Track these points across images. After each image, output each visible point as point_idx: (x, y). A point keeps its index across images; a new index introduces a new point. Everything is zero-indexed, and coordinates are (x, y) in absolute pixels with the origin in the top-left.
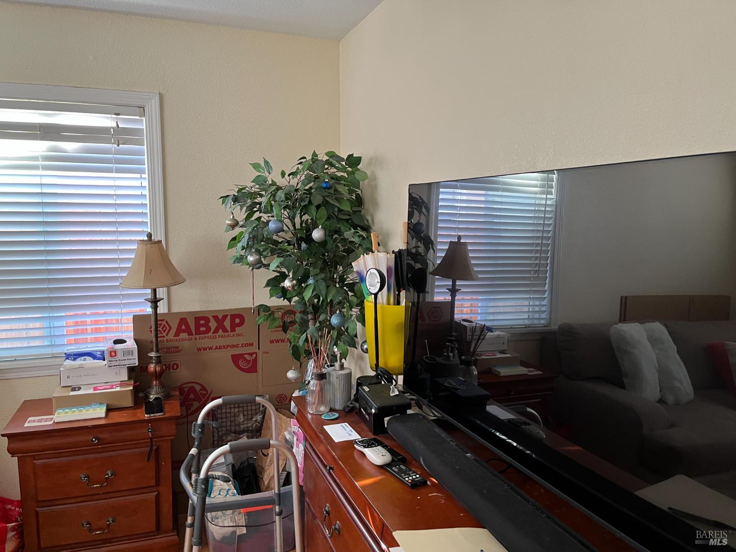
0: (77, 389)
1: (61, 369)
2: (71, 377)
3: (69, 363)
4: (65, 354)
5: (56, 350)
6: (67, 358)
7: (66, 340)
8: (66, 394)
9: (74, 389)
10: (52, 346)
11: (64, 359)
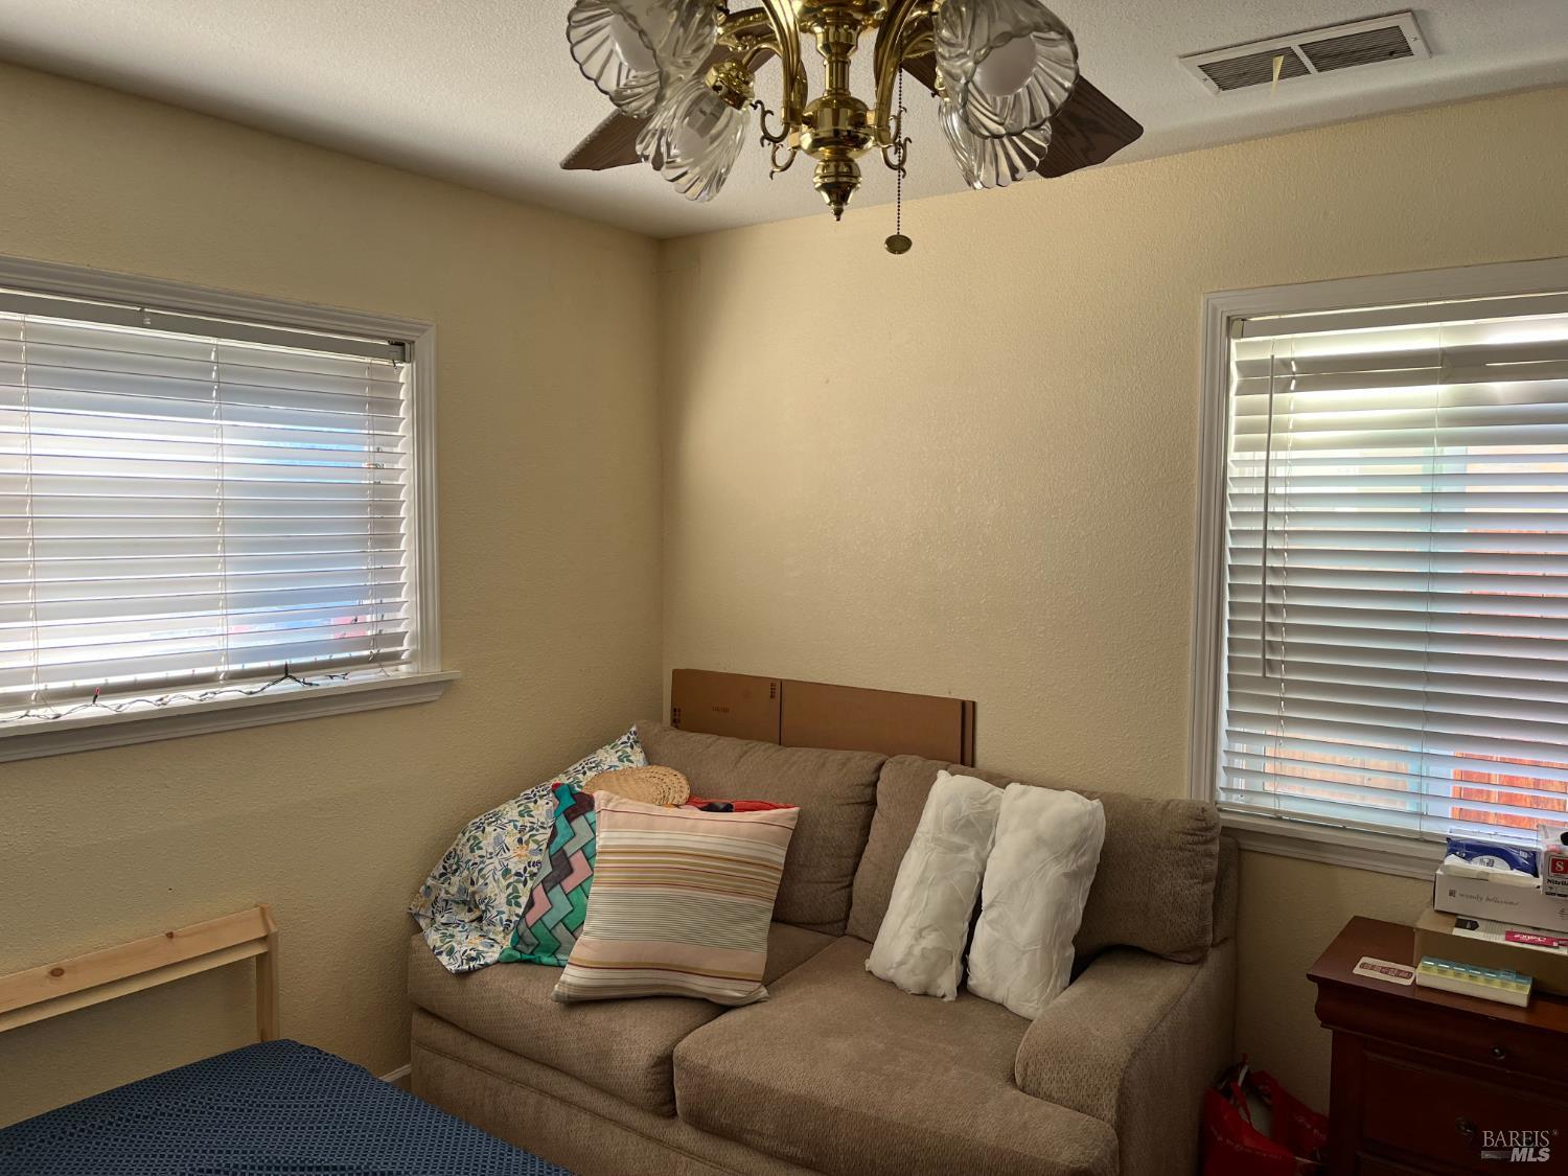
0: (1468, 926)
1: (1439, 872)
2: (1457, 895)
3: (1453, 861)
4: (1448, 839)
5: (1428, 827)
6: (1452, 851)
7: (1450, 809)
8: (1446, 931)
9: (1461, 924)
10: (1421, 815)
11: (1445, 850)
